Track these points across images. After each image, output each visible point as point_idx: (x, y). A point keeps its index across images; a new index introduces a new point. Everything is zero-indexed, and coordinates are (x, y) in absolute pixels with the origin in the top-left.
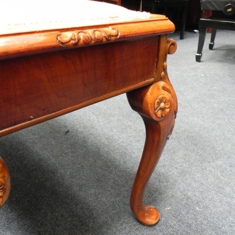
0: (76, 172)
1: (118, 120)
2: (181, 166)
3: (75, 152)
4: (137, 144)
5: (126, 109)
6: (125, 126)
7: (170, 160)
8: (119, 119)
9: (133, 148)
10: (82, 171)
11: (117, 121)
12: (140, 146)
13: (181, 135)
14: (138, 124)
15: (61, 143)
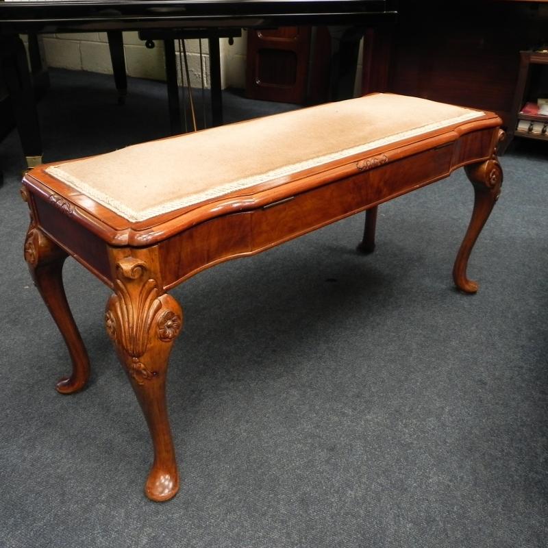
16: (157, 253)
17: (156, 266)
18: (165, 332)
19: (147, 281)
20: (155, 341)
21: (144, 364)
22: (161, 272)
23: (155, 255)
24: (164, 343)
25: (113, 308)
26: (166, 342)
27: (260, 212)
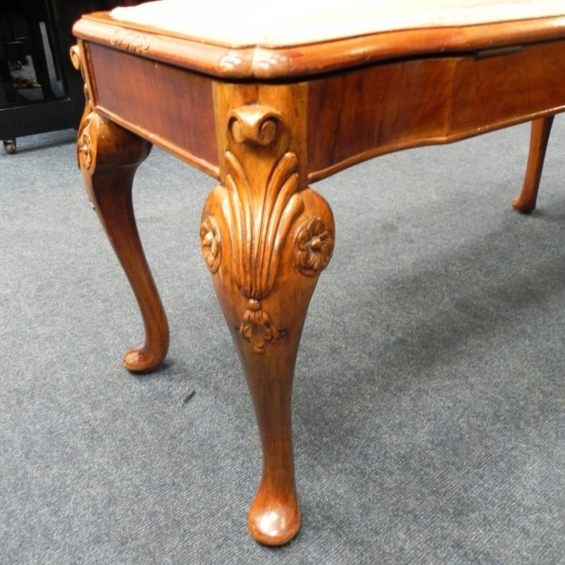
0: (219, 547)
1: (334, 350)
2: (539, 521)
3: (213, 471)
4: (395, 438)
5: (353, 312)
6: (353, 372)
7: (501, 500)
8: (336, 349)
9: (385, 453)
10: (238, 543)
11: (331, 354)
12: (404, 446)
13: (522, 403)
14: (393, 365)
15: (173, 437)
16: (305, 99)
17: (300, 127)
18: (307, 257)
19: (283, 155)
20: (289, 271)
21: (268, 313)
22: (308, 140)
23: (302, 102)
24: (304, 277)
25: (217, 211)
26: (307, 276)
27: (470, 61)
